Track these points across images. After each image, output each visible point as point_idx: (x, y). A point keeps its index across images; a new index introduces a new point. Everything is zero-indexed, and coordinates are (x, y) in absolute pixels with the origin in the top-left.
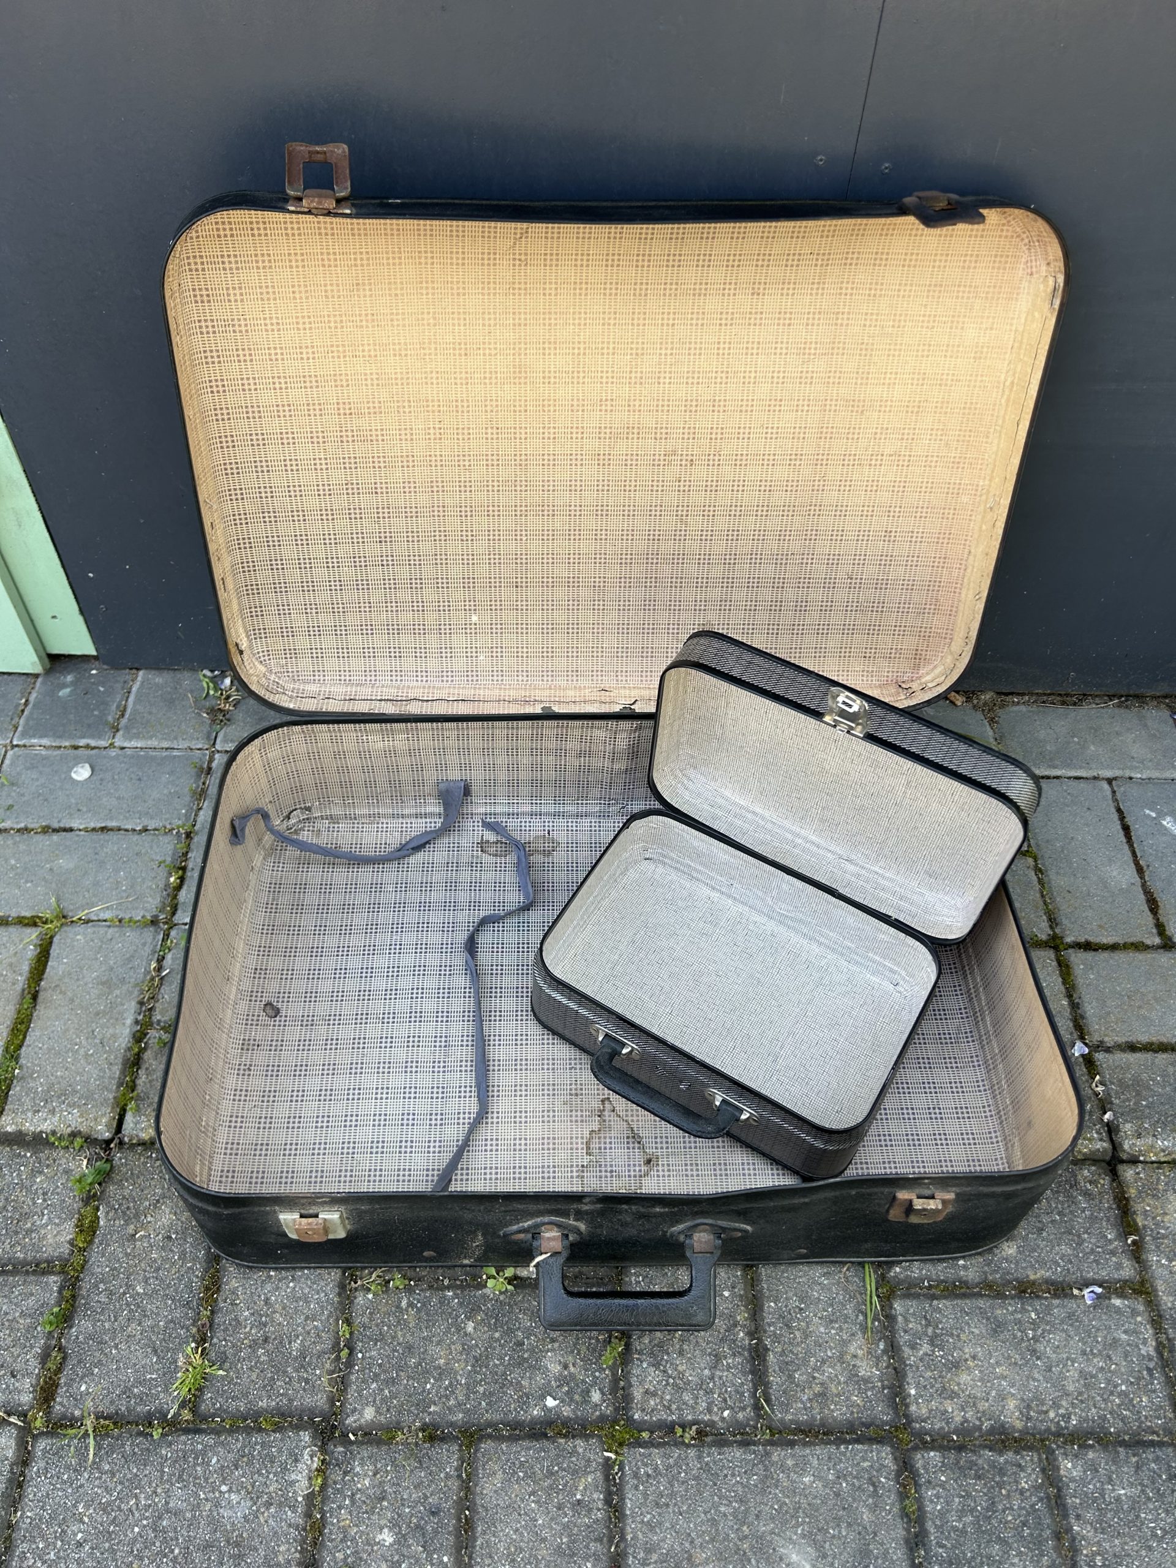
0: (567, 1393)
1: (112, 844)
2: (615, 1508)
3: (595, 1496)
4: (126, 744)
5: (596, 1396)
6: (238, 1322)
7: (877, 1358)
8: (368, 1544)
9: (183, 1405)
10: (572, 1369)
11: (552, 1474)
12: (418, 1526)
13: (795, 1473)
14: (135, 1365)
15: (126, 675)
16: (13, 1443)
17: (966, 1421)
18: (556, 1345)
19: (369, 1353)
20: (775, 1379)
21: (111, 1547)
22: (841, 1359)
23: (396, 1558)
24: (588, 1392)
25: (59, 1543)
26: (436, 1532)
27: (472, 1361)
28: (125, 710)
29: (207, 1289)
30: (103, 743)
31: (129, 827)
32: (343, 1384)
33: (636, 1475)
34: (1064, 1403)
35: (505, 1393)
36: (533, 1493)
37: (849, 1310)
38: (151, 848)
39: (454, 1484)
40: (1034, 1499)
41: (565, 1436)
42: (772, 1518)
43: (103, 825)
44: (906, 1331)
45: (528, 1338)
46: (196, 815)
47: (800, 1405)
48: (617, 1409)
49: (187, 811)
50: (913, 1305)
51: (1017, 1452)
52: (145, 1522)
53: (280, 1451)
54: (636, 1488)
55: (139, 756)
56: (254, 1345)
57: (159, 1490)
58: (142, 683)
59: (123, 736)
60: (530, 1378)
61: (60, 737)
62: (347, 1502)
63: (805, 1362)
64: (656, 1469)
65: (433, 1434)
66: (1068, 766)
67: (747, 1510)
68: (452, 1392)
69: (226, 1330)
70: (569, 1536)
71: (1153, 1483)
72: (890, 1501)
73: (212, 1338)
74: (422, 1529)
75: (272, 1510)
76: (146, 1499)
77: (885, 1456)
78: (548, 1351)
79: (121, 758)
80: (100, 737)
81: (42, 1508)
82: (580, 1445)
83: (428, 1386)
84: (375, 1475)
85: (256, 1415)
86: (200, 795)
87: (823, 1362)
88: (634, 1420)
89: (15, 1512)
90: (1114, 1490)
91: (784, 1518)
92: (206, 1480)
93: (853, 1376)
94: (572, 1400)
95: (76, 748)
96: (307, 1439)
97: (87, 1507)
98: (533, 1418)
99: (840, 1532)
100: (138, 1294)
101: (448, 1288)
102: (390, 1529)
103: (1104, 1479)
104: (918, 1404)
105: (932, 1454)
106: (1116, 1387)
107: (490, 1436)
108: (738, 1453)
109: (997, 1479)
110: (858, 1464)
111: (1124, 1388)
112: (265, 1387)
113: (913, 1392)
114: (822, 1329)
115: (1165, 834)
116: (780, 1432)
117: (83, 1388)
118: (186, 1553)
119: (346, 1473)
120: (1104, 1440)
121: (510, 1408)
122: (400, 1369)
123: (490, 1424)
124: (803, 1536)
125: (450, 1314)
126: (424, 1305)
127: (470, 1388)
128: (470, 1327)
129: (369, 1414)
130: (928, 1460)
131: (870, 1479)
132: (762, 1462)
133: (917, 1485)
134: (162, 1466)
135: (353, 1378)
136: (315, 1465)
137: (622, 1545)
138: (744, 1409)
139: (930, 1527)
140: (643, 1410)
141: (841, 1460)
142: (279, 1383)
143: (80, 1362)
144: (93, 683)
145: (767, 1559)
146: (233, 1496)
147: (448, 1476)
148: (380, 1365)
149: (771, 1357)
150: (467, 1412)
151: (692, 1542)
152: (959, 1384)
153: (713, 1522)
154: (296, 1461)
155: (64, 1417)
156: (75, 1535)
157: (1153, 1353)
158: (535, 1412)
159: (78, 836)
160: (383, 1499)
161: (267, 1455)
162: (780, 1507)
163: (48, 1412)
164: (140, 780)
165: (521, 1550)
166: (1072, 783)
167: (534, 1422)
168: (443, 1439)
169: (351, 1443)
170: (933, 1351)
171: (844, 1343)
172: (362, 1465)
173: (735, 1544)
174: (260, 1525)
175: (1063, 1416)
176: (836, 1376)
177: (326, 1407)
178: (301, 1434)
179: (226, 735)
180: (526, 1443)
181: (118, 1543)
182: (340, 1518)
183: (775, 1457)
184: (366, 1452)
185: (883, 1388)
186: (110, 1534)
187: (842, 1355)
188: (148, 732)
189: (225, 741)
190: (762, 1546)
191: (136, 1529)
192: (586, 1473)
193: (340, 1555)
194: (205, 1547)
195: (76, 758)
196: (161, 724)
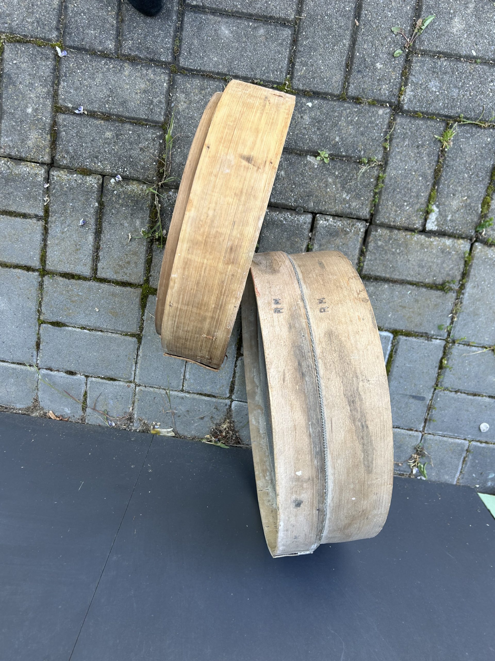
0: (303, 107)
1: (471, 386)
2: (292, 63)
3: (298, 67)
4: (463, 441)
6: (428, 155)
7: (176, 100)
8: (386, 65)
9: (451, 127)
11: (313, 78)
12: (367, 68)
13: (219, 62)
14: (469, 145)
15: (462, 482)
17: (147, 70)
18: (304, 126)
19: (377, 134)
21: (481, 78)
22: (191, 102)
23: (376, 57)
26: (360, 65)
27: (338, 125)
28: (464, 461)
29: (440, 171)
30: (474, 443)
31: (463, 395)
32: (390, 126)
33: (281, 72)
34: (105, 69)
35: (327, 111)
36: (321, 72)
37: (182, 121)
38: (454, 381)
39: (351, 81)
40: (128, 36)
41: (306, 91)
42: (232, 47)
43: (475, 397)
44: (162, 108)
45: (315, 131)
46: (433, 397)
49: (437, 399)
50: (156, 118)
51: (130, 54)
52: (468, 85)
53: (416, 104)
54: (282, 67)
55: (457, 433)
56: (423, 146)
57: (462, 96)
58: (454, 477)
59: (464, 446)
60: (316, 115)
62: (392, 81)
64: (273, 73)
65: (357, 100)
67: (241, 51)
68: (347, 115)
69: (433, 153)
70: (310, 54)
71: (79, 33)
72: (185, 46)
73: (439, 151)
74: (365, 66)
75: (420, 82)
76: (467, 94)
77: (182, 62)
78: (308, 124)
79: (466, 433)
80: (475, 446)
82: (301, 87)
83: (357, 118)
85: (424, 118)
86: (430, 408)
87: (198, 102)
90: (95, 33)
91: (227, 47)
92: (444, 97)
93: (188, 95)
94: (301, 104)
95: (486, 442)
96: (405, 106)
97: (489, 95)
98: (317, 100)
99: (207, 38)
100: (467, 173)
101: (344, 156)
102: (377, 68)
103: (98, 38)
104: (164, 80)
105: (164, 60)
106: (82, 72)
107: (335, 96)
109: (140, 46)
110: (194, 61)
111: (79, 71)
112: (420, 129)
113: (165, 84)
114: (195, 115)
116: (222, 79)
117: (489, 139)
118: (453, 72)
119: (392, 91)
120: (93, 53)
121: (326, 105)
122: (367, 127)
123: (335, 101)
124: (222, 39)
125: (344, 145)
126: (355, 151)
127: (341, 115)
128: (337, 139)
129: (381, 112)
130: (166, 57)
131: (191, 55)
132: (232, 69)
133: (173, 49)
134: (460, 105)
135: (385, 127)
136: (403, 97)
137: (291, 48)
139: (172, 34)
141: (200, 64)
142: (414, 129)
143: (490, 150)
144: (478, 479)
145: (237, 33)
146: (435, 90)
147: (353, 84)
148: (374, 129)
150: (343, 106)
151: (264, 44)
152: (146, 84)
153: (255, 49)
154: (410, 99)
157: (62, 83)
158: (316, 102)
159: (486, 393)
160: (378, 80)
161: (421, 103)
162: (228, 51)
164: (458, 420)
165: (329, 52)
167: (318, 98)
168: (353, 98)
169: (388, 102)
170: (152, 98)
171: (188, 108)
172: (385, 94)
173: (248, 40)
174: (425, 78)
175: (107, 65)
176: (194, 96)
177: (397, 117)
178: (407, 109)
179: (417, 440)
180: (322, 91)
181: (478, 79)
182: (395, 75)
183: (226, 69)
184: (383, 98)
185: (176, 88)
186: (481, 83)
187: (190, 104)
188: (453, 447)
189: (417, 437)
190: (238, 38)
191: (471, 83)
192: (300, 76)
193: (397, 62)
194: (446, 73)
195: (487, 436)
196: (447, 451)
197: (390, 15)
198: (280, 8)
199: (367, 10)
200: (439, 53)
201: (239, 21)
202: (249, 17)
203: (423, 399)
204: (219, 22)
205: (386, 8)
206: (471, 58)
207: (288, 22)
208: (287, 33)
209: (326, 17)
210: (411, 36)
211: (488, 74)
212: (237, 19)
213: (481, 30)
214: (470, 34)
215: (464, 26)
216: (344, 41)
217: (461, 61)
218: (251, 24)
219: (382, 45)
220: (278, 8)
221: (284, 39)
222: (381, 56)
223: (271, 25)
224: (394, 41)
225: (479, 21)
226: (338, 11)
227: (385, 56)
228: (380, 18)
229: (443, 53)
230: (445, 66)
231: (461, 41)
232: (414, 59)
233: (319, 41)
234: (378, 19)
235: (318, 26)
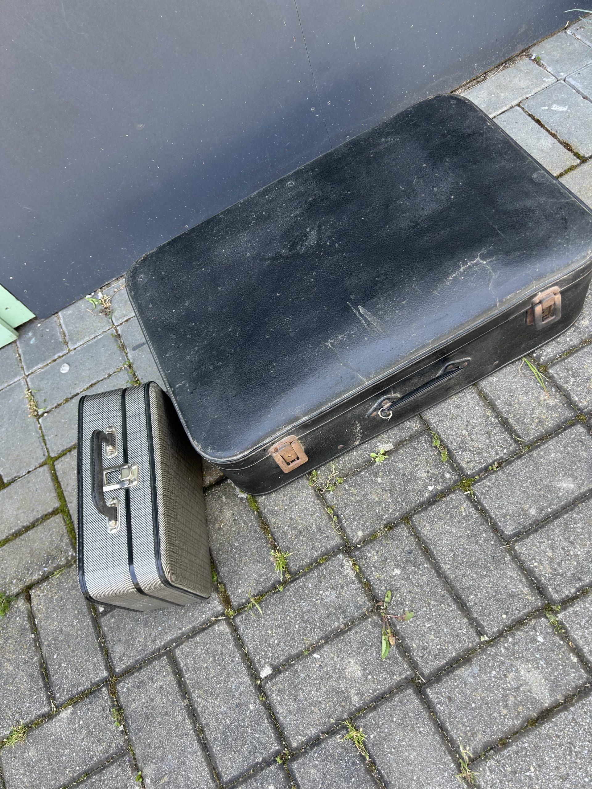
0: (435, 481)
2: (482, 510)
3: (471, 510)
4: (75, 346)
5: (448, 476)
6: (285, 533)
7: (555, 395)
8: (391, 578)
9: (284, 573)
10: (431, 472)
11: (448, 512)
12: (407, 561)
13: (546, 455)
14: (254, 571)
15: (54, 318)
16: (226, 626)
18: (419, 467)
19: (346, 513)
20: (517, 427)
21: (291, 638)
23: (406, 576)
24: (443, 476)
25: (270, 649)
26: (415, 558)
27: (389, 492)
28: (64, 333)
29: (264, 528)
30: (65, 352)
31: (102, 378)
32: (342, 529)
33: (482, 494)
35: (410, 496)
36: (445, 523)
37: (532, 384)
38: (118, 380)
39: (412, 538)
41: (444, 497)
42: (547, 477)
43: (90, 384)
44: (560, 379)
45: (406, 471)
46: (127, 356)
47: (533, 431)
48: (459, 475)
49: (122, 357)
50: (558, 367)
52: (298, 622)
53: (334, 567)
54: (485, 498)
55: (85, 348)
56: (297, 537)
57: (296, 608)
58: (63, 317)
59: (72, 343)
60: (417, 484)
61: (45, 360)
62: (373, 569)
63: (526, 414)
64: (489, 487)
65: (391, 526)
66: (497, 109)
67: (535, 481)
68: (389, 507)
69: (282, 538)
70: (469, 530)
73: (278, 544)
74: (409, 561)
75: (345, 588)
76: (293, 613)
77: (579, 429)
78: (417, 471)
79: (78, 353)
80: (62, 350)
81: (254, 641)
82: (453, 496)
83: (377, 511)
84: (377, 553)
85: (316, 560)
86: (123, 348)
87: (533, 410)
88: (469, 475)
89: (244, 649)
91: (552, 474)
92: (312, 593)
93: (549, 407)
94: (439, 482)
95: (55, 360)
96: (342, 557)
97: (272, 630)
98: (427, 498)
99: (577, 466)
100: (237, 546)
101: (361, 471)
102: (397, 568)
104: (581, 402)
107: (414, 514)
108: (519, 462)
110: (570, 438)
112: (312, 549)
113: (577, 399)
114: (525, 398)
115: (557, 113)
116: (531, 445)
117: (240, 591)
118: (322, 622)
119: (365, 559)
121: (415, 499)
122: (361, 511)
123: (411, 510)
124: (563, 476)
125: (368, 480)
126: (355, 483)
127: (395, 502)
128: (379, 480)
129: (360, 534)
131: (578, 440)
132: (530, 460)
134: (291, 599)
135: (345, 525)
136: (351, 564)
137: (493, 521)
138: (511, 445)
140: (470, 469)
141: (562, 441)
142: (317, 544)
143: (232, 583)
144: (42, 330)
145: (554, 492)
146: (326, 593)
147: (407, 537)
148: (353, 514)
149: (510, 421)
150: (399, 511)
151: (520, 504)
153: (524, 492)
154: (343, 566)
155: (239, 605)
156: (274, 642)
158: (427, 495)
160: (387, 559)
161: (330, 571)
162: (548, 471)
163: (232, 608)
164: (92, 357)
165: (454, 545)
166: (502, 116)
167: (428, 499)
168: (396, 525)
169: (360, 548)
170: (576, 379)
171: (537, 398)
172: (370, 553)
173: (538, 494)
174: (344, 596)
176: (541, 411)
177: (342, 541)
178: (338, 556)
179: (115, 317)
180: (430, 508)
181: (293, 635)
182: (374, 576)
183: (535, 455)
184: (368, 548)
185: (563, 405)
186: (287, 634)
187: (539, 403)
188: (81, 336)
189: (117, 320)
190: (549, 489)
191: (297, 626)
192: (461, 505)
193: (383, 588)
194: (328, 616)
195: (58, 364)
196: (84, 329)
197: (426, 624)
198: (536, 545)
199: (452, 610)
200: (350, 630)
201: (563, 503)
202: (556, 515)
203: (134, 349)
204: (580, 488)
205: (435, 627)
206: (315, 650)
207: (516, 541)
208: (509, 530)
209: (485, 573)
210: (389, 623)
211: (287, 649)
212: (566, 504)
213: (327, 683)
214: (335, 670)
215: (347, 674)
216: (448, 566)
217: (323, 638)
218: (549, 510)
219: (410, 592)
220: (538, 544)
221: (506, 522)
222: (403, 582)
223: (530, 524)
224: (402, 604)
225: (336, 690)
226: (479, 587)
227: (399, 585)
228: (434, 614)
229: (346, 631)
230: (334, 623)
231: (338, 657)
232: (368, 604)
233: (472, 547)
234: (435, 611)
235: (485, 559)
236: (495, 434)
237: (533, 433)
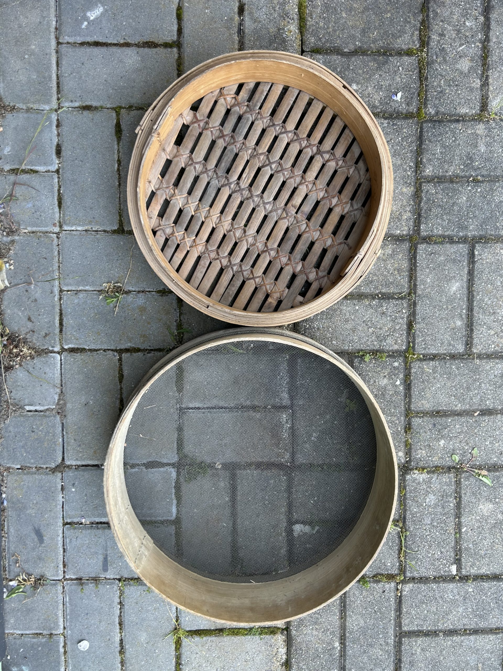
0: (394, 376)
1: (129, 618)
2: (434, 357)
3: (431, 365)
4: (62, 627)
5: (396, 364)
8: (444, 449)
9: (396, 525)
10: (386, 374)
11: (423, 381)
12: (439, 431)
13: (426, 285)
15: (10, 640)
16: (407, 586)
17: (410, 211)
18: (377, 380)
20: (392, 290)
21: (443, 541)
22: (385, 260)
23: (449, 439)
24: (394, 367)
25: (441, 560)
26: (441, 425)
30: (62, 639)
31: (118, 612)
33: (425, 349)
34: (405, 167)
35: (394, 401)
36: (429, 388)
38: (132, 597)
39: (425, 419)
40: (439, 188)
41: (410, 376)
42: (441, 296)
43: (118, 625)
45: (374, 393)
46: (109, 579)
47: (402, 280)
48: (401, 356)
49: (107, 585)
51: (422, 192)
52: (435, 531)
53: (412, 486)
54: (429, 348)
55: (70, 618)
57: (425, 528)
58: (15, 629)
59: (56, 630)
60: (389, 391)
61: (59, 663)
62: (430, 458)
63: (386, 276)
64: (423, 341)
65: (408, 428)
67: (439, 306)
68: (394, 422)
70: (444, 374)
71: (436, 136)
72: (437, 247)
75: (432, 486)
76: (427, 532)
77: (421, 247)
78: (379, 384)
79: (72, 627)
80: (58, 642)
81: (430, 569)
82: (413, 370)
84: (421, 449)
85: (400, 497)
86: (96, 580)
87: (386, 268)
88: (406, 349)
89: (430, 578)
90: (438, 154)
91: (441, 292)
92: (421, 512)
93: (392, 256)
94: (397, 374)
95: (65, 652)
96: (409, 477)
97: (429, 553)
99: (447, 269)
102: (440, 442)
103: (433, 157)
104: (403, 230)
105: (421, 228)
106: (400, 142)
107: (409, 406)
108: (418, 307)
109: (431, 202)
110: (424, 259)
111: (400, 139)
113: (399, 232)
116: (411, 290)
117: (389, 564)
118: (445, 514)
119: (421, 460)
120: (419, 152)
121: (399, 399)
123: (405, 406)
124: (448, 284)
127: (392, 415)
129: (401, 454)
130: (424, 230)
131: (429, 255)
132: (422, 298)
133: (433, 236)
134: (417, 529)
136: (417, 472)
137: (447, 354)
138: (402, 304)
139: (446, 234)
140: (402, 345)
141: (422, 266)
143: (380, 568)
144: (18, 655)
145: (454, 299)
146: (427, 501)
147: (423, 422)
149: (383, 291)
150: (401, 416)
151: (448, 328)
152: (396, 211)
153: (442, 319)
154: (416, 479)
155: (399, 569)
156: (439, 555)
157: (386, 121)
158: (402, 388)
159: (125, 636)
160: (429, 445)
161: (414, 490)
162: (438, 292)
163: (396, 575)
164: (87, 614)
165: (448, 392)
166: (62, 69)
167: (405, 389)
168: (409, 424)
169: (410, 459)
172: (418, 454)
173: (449, 311)
174: (437, 489)
175: (410, 169)
176: (391, 264)
178: (407, 479)
179: (54, 576)
180: (412, 392)
181: (442, 539)
182: (436, 460)
183: (420, 293)
184: (413, 454)
185: (396, 244)
186: (438, 543)
187: (383, 260)
188: (53, 617)
189: (57, 575)
190: (451, 300)
191: (437, 534)
192: (423, 368)
193: (447, 459)
194: (443, 508)
195: (73, 651)
196: (46, 612)
197: (487, 443)
198: (481, 337)
199: (488, 421)
200: (460, 497)
201: (465, 299)
202: (470, 309)
203: (105, 569)
204: (462, 280)
205: (492, 439)
206: (459, 528)
207: (470, 348)
208: (461, 348)
209: (478, 383)
210: (471, 467)
211: (448, 548)
212: (467, 297)
213: (485, 531)
214: (480, 521)
215: (487, 514)
216: (460, 405)
217: (455, 519)
218: (464, 311)
219: (461, 442)
220: (481, 336)
221: (454, 346)
222: (451, 443)
223: (466, 331)
224: (465, 452)
225: (492, 527)
226: (485, 394)
227: (451, 446)
228: (484, 434)
229: (460, 500)
230: (450, 506)
231: (473, 515)
232: (452, 475)
233: (457, 381)
234: (482, 433)
235: (470, 378)
236: (387, 309)
237: (404, 282)
